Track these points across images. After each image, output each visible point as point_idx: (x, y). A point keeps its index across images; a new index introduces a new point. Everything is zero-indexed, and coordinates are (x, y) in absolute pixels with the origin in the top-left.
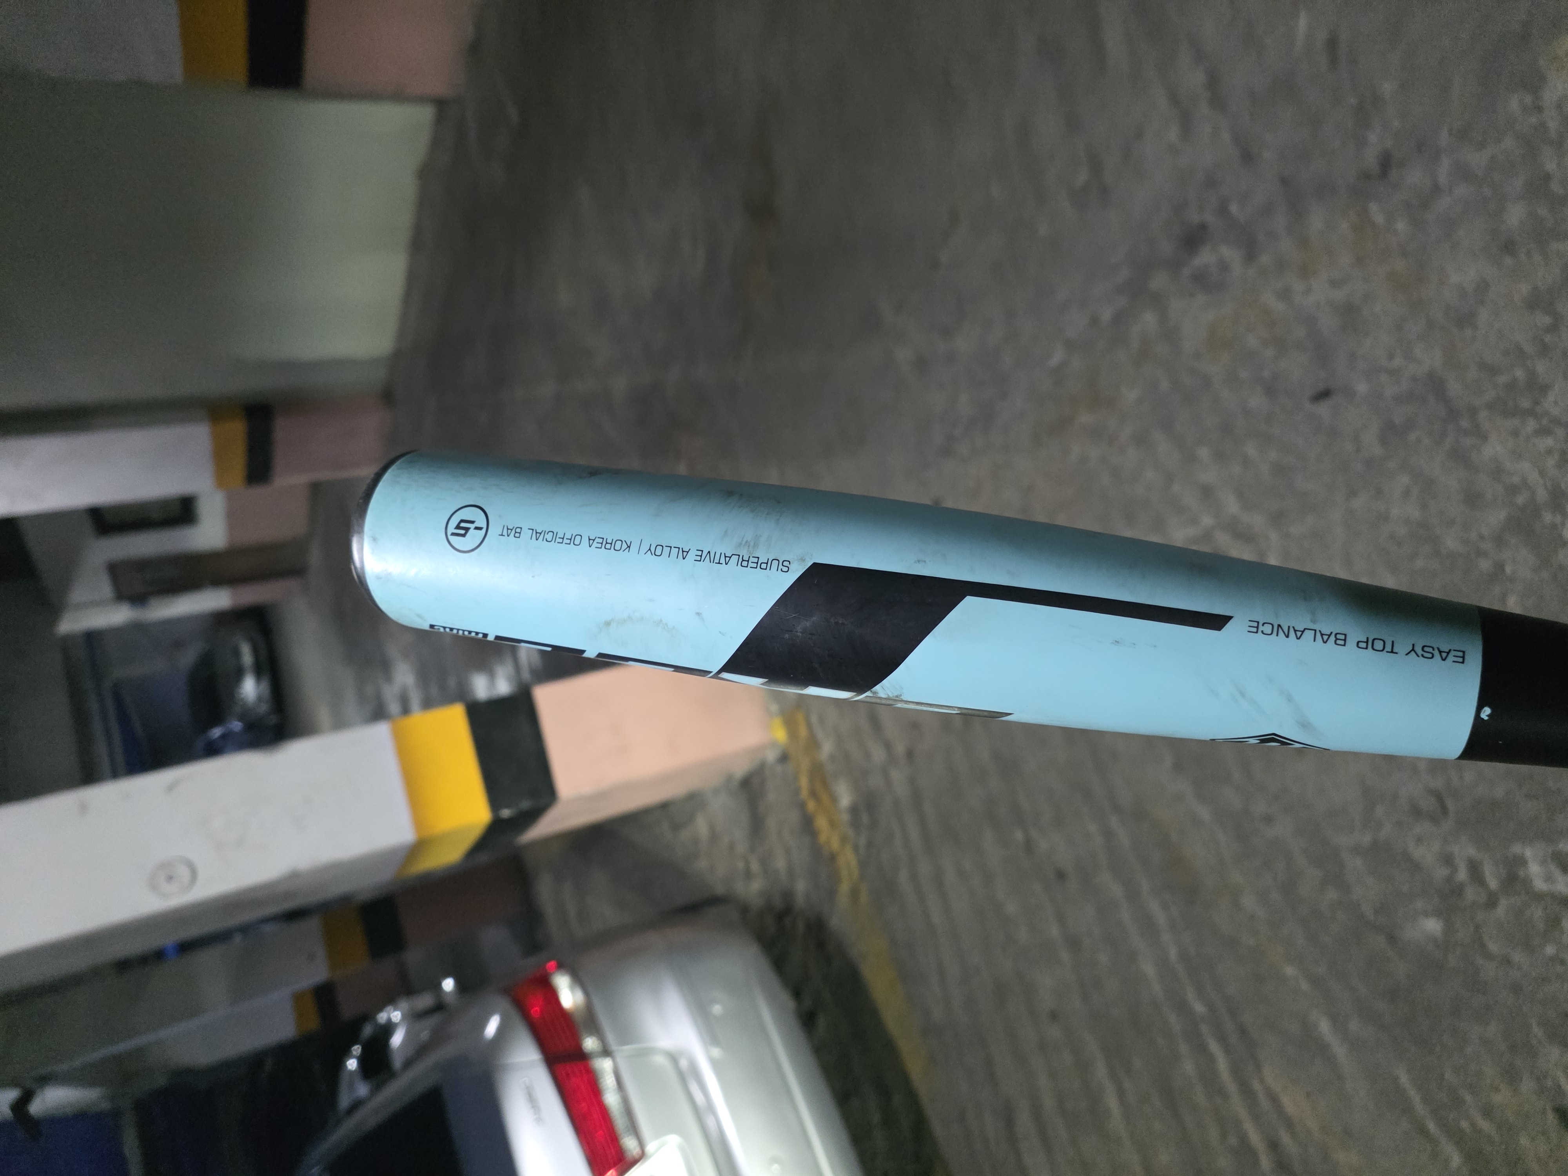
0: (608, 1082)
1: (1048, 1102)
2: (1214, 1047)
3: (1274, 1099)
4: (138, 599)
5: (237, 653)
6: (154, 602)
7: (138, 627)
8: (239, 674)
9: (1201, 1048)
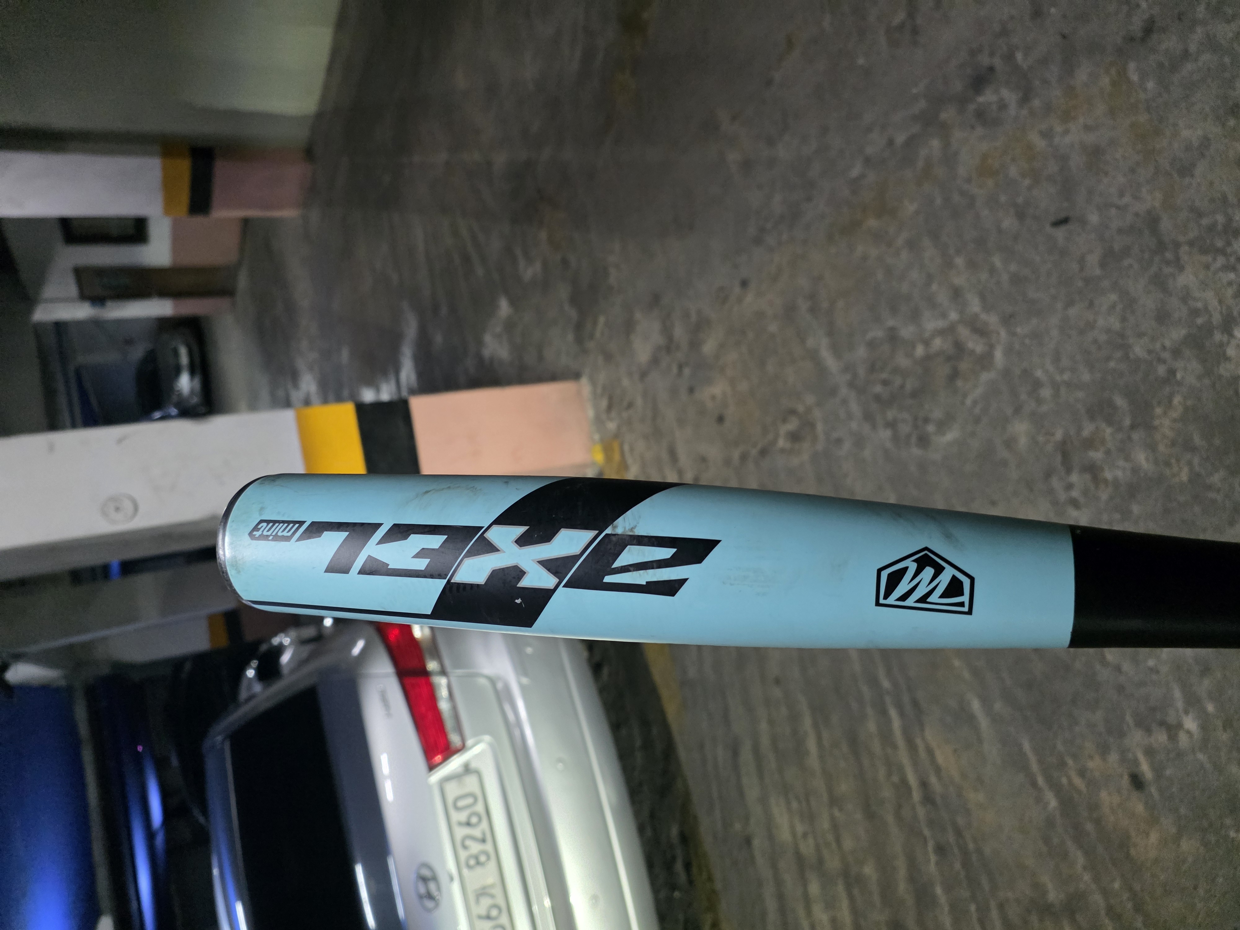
0: (443, 693)
1: (765, 742)
2: (893, 713)
3: (930, 752)
4: (98, 300)
5: (176, 353)
6: (109, 304)
7: (96, 323)
8: (177, 371)
9: (883, 712)
